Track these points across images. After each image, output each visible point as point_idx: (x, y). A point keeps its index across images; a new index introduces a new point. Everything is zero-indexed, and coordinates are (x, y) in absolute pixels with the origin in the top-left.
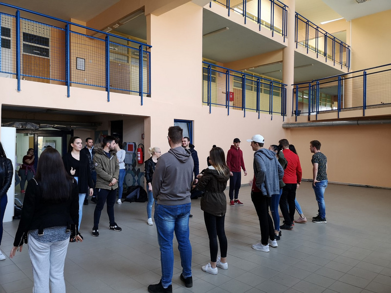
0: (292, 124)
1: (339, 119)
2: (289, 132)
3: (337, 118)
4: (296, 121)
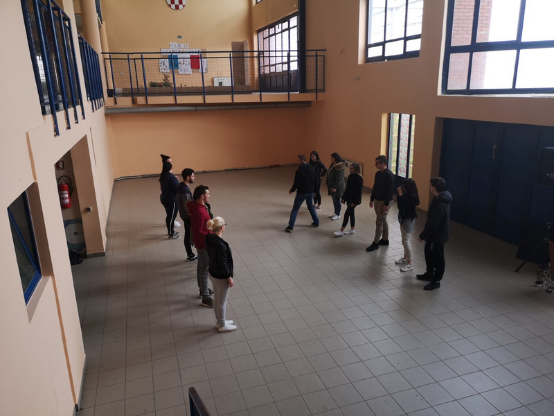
0: (112, 108)
3: (174, 103)
4: (116, 103)
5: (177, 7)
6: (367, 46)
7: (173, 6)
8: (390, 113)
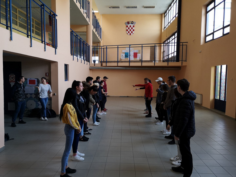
0: (93, 67)
1: (118, 66)
2: (91, 71)
3: (117, 65)
4: (95, 65)
5: (130, 34)
6: (206, 36)
7: (129, 34)
8: (216, 67)
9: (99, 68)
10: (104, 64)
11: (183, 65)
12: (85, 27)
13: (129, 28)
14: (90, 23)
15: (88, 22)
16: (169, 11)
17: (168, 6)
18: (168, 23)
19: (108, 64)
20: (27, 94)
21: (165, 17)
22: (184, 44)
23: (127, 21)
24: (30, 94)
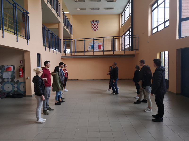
3: (83, 55)
5: (95, 30)
6: (152, 29)
7: (94, 30)
8: (161, 53)
9: (69, 57)
10: (73, 54)
11: (136, 53)
12: (57, 25)
13: (94, 26)
14: (61, 21)
15: (59, 20)
16: (125, 11)
17: (124, 7)
18: (125, 21)
19: (77, 54)
20: (5, 79)
21: (122, 16)
22: (136, 36)
23: (92, 20)
24: (7, 78)
